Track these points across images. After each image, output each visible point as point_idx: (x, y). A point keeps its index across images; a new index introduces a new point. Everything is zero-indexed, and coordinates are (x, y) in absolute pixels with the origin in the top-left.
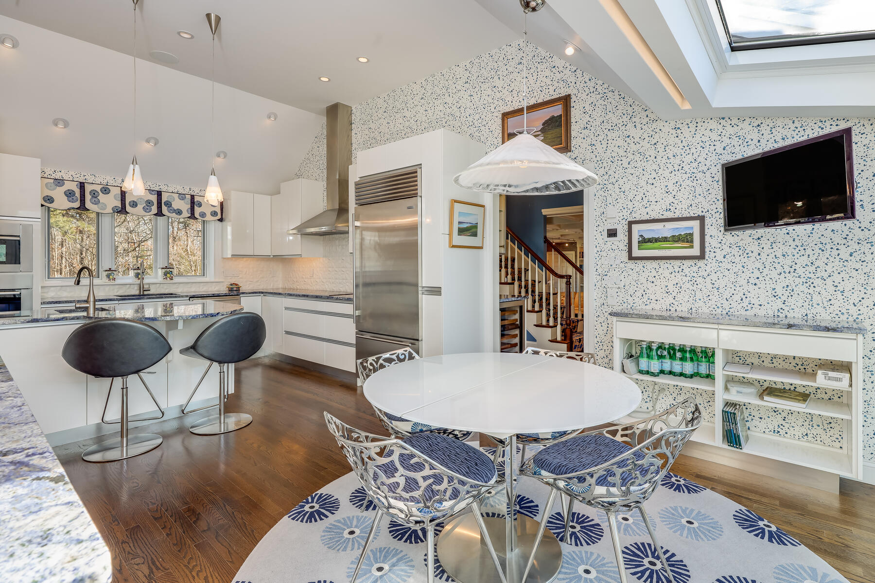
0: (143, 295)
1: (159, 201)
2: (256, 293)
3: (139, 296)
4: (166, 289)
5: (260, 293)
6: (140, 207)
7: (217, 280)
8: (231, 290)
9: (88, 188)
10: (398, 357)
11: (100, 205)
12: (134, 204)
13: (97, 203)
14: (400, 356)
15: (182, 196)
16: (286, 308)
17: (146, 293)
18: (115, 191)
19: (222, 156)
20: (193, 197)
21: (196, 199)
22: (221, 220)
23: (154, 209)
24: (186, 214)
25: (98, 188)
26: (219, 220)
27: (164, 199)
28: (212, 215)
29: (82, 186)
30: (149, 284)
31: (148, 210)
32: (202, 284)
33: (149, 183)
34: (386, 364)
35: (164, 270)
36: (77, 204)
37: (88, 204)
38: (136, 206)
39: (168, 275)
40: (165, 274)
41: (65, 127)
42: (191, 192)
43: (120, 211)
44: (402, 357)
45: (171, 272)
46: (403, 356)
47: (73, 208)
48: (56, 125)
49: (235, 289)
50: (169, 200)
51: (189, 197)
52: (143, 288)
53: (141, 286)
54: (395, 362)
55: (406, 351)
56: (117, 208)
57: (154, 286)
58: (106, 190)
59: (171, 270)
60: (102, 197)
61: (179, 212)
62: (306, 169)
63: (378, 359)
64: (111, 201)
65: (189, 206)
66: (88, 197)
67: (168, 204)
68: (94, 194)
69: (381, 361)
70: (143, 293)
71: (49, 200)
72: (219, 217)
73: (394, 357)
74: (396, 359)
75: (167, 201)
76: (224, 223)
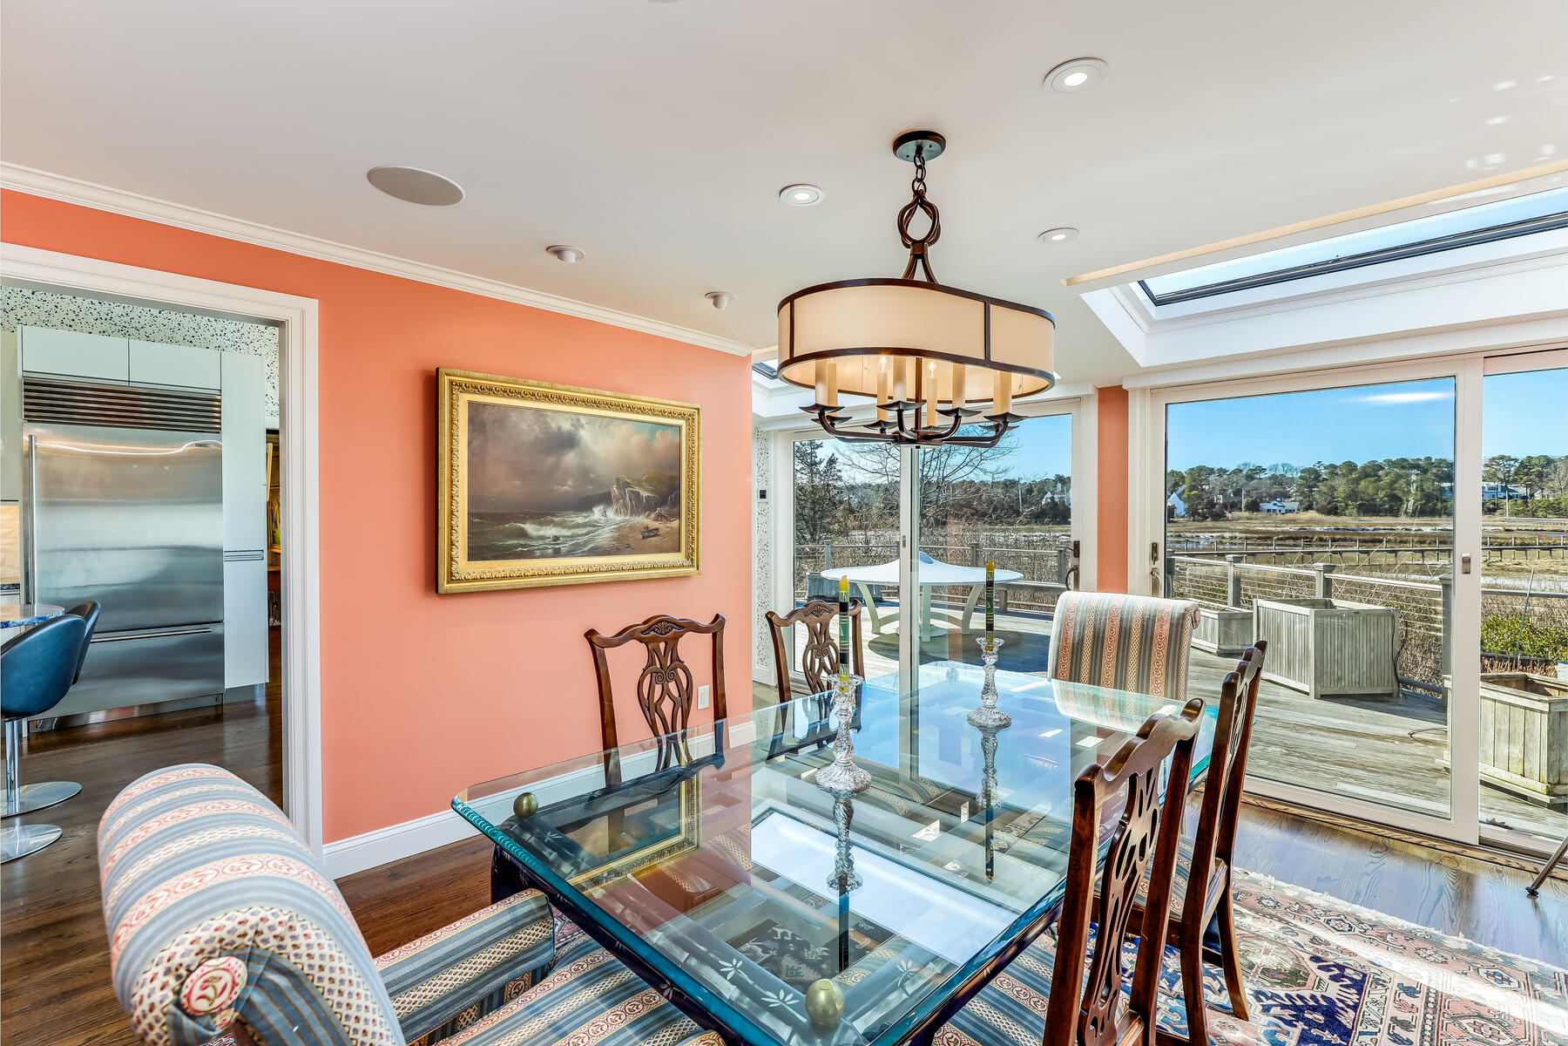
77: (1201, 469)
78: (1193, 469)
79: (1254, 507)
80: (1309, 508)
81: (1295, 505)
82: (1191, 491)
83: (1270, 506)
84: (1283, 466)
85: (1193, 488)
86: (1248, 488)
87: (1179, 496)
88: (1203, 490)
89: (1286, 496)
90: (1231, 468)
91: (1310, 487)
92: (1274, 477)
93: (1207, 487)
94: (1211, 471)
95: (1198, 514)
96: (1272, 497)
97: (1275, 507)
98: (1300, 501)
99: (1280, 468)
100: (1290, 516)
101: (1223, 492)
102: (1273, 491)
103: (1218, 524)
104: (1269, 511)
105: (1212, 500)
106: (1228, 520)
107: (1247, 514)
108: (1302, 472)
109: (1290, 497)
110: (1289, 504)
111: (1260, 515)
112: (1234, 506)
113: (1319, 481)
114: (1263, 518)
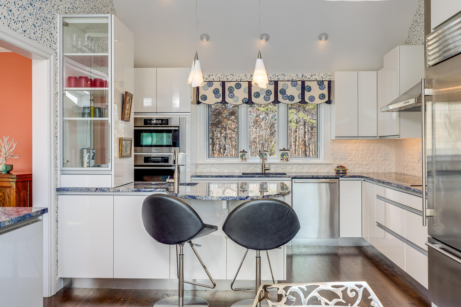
0: (265, 174)
1: (276, 90)
2: (355, 177)
3: (261, 174)
4: (283, 169)
5: (359, 177)
6: (262, 97)
7: (326, 162)
8: (338, 172)
9: (227, 85)
10: (344, 292)
11: (234, 98)
12: (258, 95)
13: (232, 97)
14: (348, 292)
15: (294, 83)
16: (378, 197)
17: (267, 172)
18: (245, 85)
19: (323, 37)
20: (303, 83)
21: (307, 84)
22: (329, 102)
23: (272, 98)
24: (297, 100)
25: (233, 84)
26: (326, 102)
27: (280, 88)
28: (320, 98)
29: (223, 84)
30: (269, 164)
31: (267, 99)
32: (313, 165)
33: (270, 75)
34: (324, 300)
35: (281, 152)
36: (220, 100)
37: (227, 99)
38: (259, 96)
39: (285, 157)
40: (282, 155)
41: (207, 40)
42: (303, 78)
43: (247, 102)
44: (351, 295)
45: (287, 153)
46: (354, 293)
47: (218, 103)
48: (202, 39)
49: (341, 172)
50: (284, 88)
51: (300, 83)
52: (265, 167)
53: (263, 165)
54: (339, 300)
55: (360, 286)
56: (245, 100)
57: (273, 166)
58: (238, 86)
59: (287, 152)
60: (236, 92)
61: (292, 98)
62: (414, 33)
63: (311, 289)
64: (241, 94)
65: (300, 92)
66: (227, 92)
67: (283, 92)
68: (231, 90)
69: (314, 293)
70: (265, 171)
71: (204, 98)
72: (326, 99)
73: (339, 292)
74: (340, 294)
75: (282, 89)
76: (332, 105)
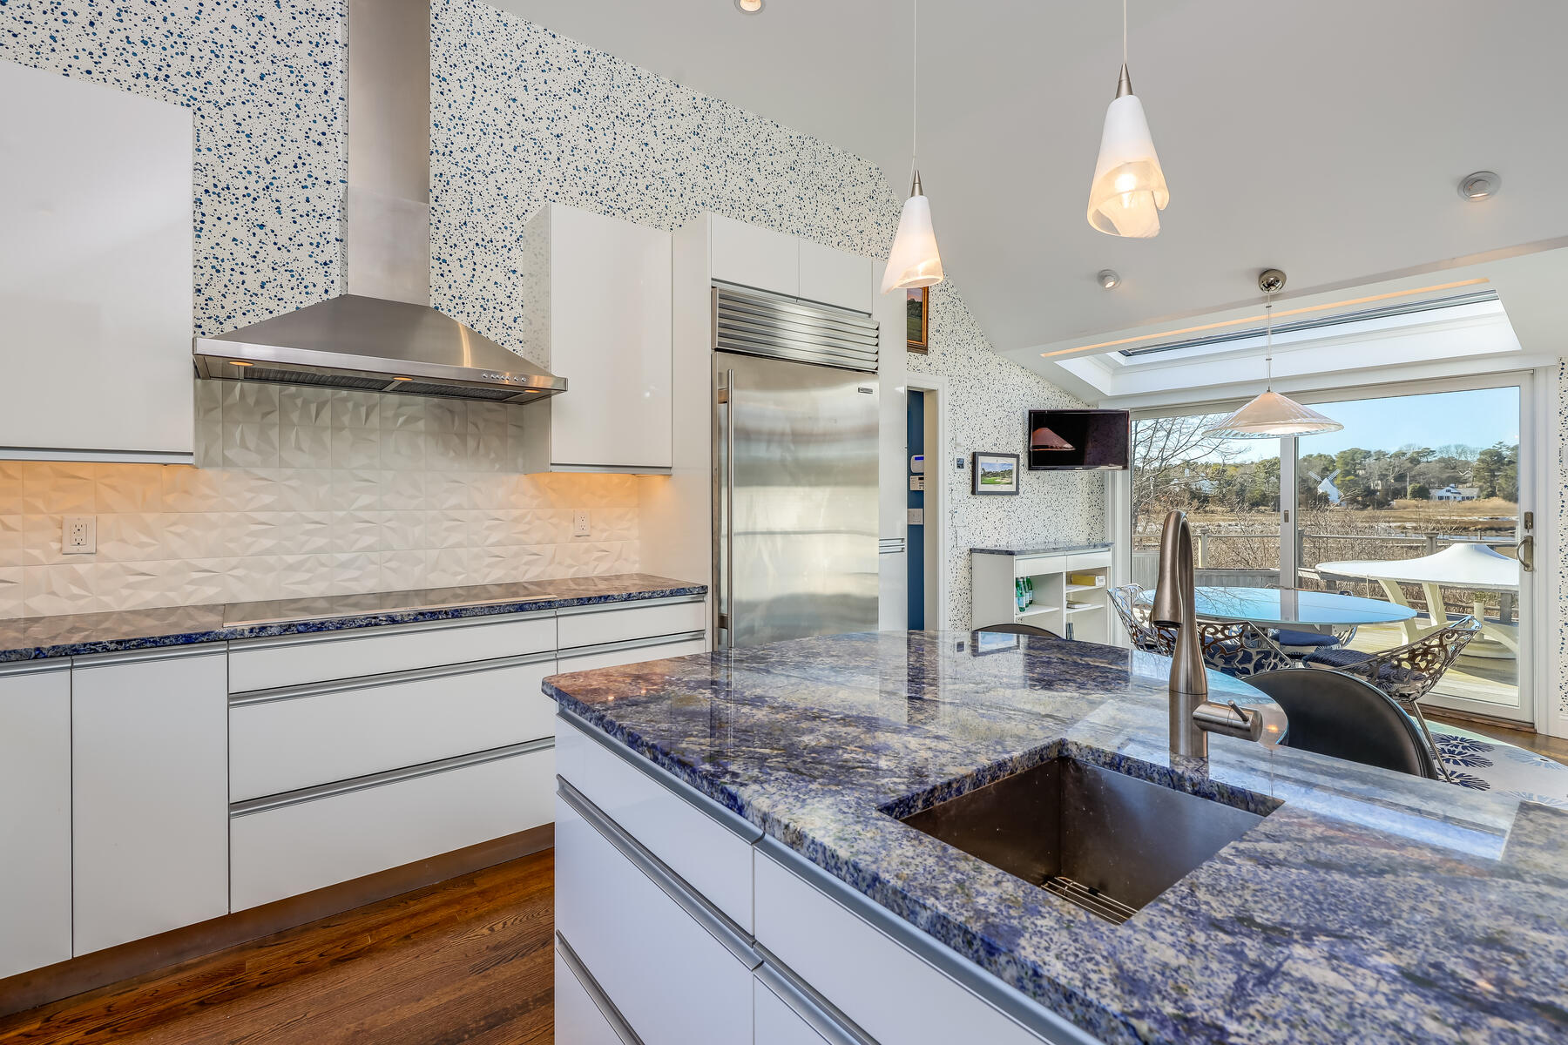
77: (1354, 452)
78: (1345, 452)
79: (1422, 493)
80: (1492, 494)
81: (1475, 492)
82: (1345, 476)
83: (1443, 493)
84: (1456, 447)
85: (1347, 473)
86: (1413, 473)
87: (1332, 482)
88: (1357, 476)
89: (1458, 481)
90: (1392, 450)
91: (1492, 471)
92: (1442, 460)
93: (1361, 472)
94: (1367, 454)
95: (1358, 502)
96: (1443, 483)
97: (1449, 494)
98: (1481, 487)
99: (1453, 449)
100: (1468, 503)
101: (1383, 477)
102: (1444, 476)
103: (1383, 513)
104: (1441, 498)
105: (1369, 487)
106: (1392, 509)
107: (1414, 502)
108: (1481, 454)
109: (1465, 483)
110: (1465, 490)
111: (1431, 502)
112: (1398, 493)
113: (1503, 464)
114: (1436, 506)
